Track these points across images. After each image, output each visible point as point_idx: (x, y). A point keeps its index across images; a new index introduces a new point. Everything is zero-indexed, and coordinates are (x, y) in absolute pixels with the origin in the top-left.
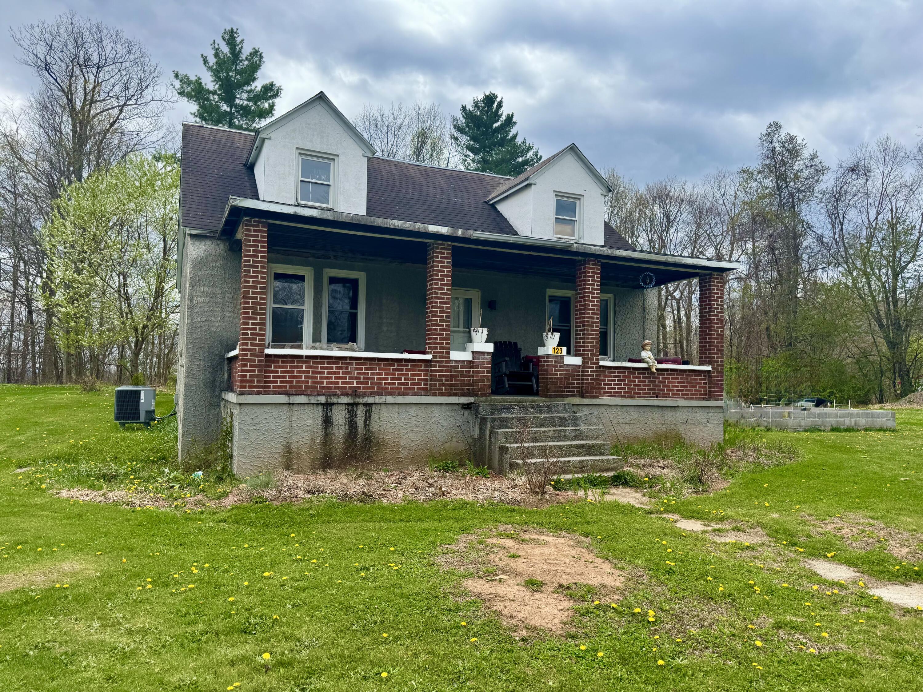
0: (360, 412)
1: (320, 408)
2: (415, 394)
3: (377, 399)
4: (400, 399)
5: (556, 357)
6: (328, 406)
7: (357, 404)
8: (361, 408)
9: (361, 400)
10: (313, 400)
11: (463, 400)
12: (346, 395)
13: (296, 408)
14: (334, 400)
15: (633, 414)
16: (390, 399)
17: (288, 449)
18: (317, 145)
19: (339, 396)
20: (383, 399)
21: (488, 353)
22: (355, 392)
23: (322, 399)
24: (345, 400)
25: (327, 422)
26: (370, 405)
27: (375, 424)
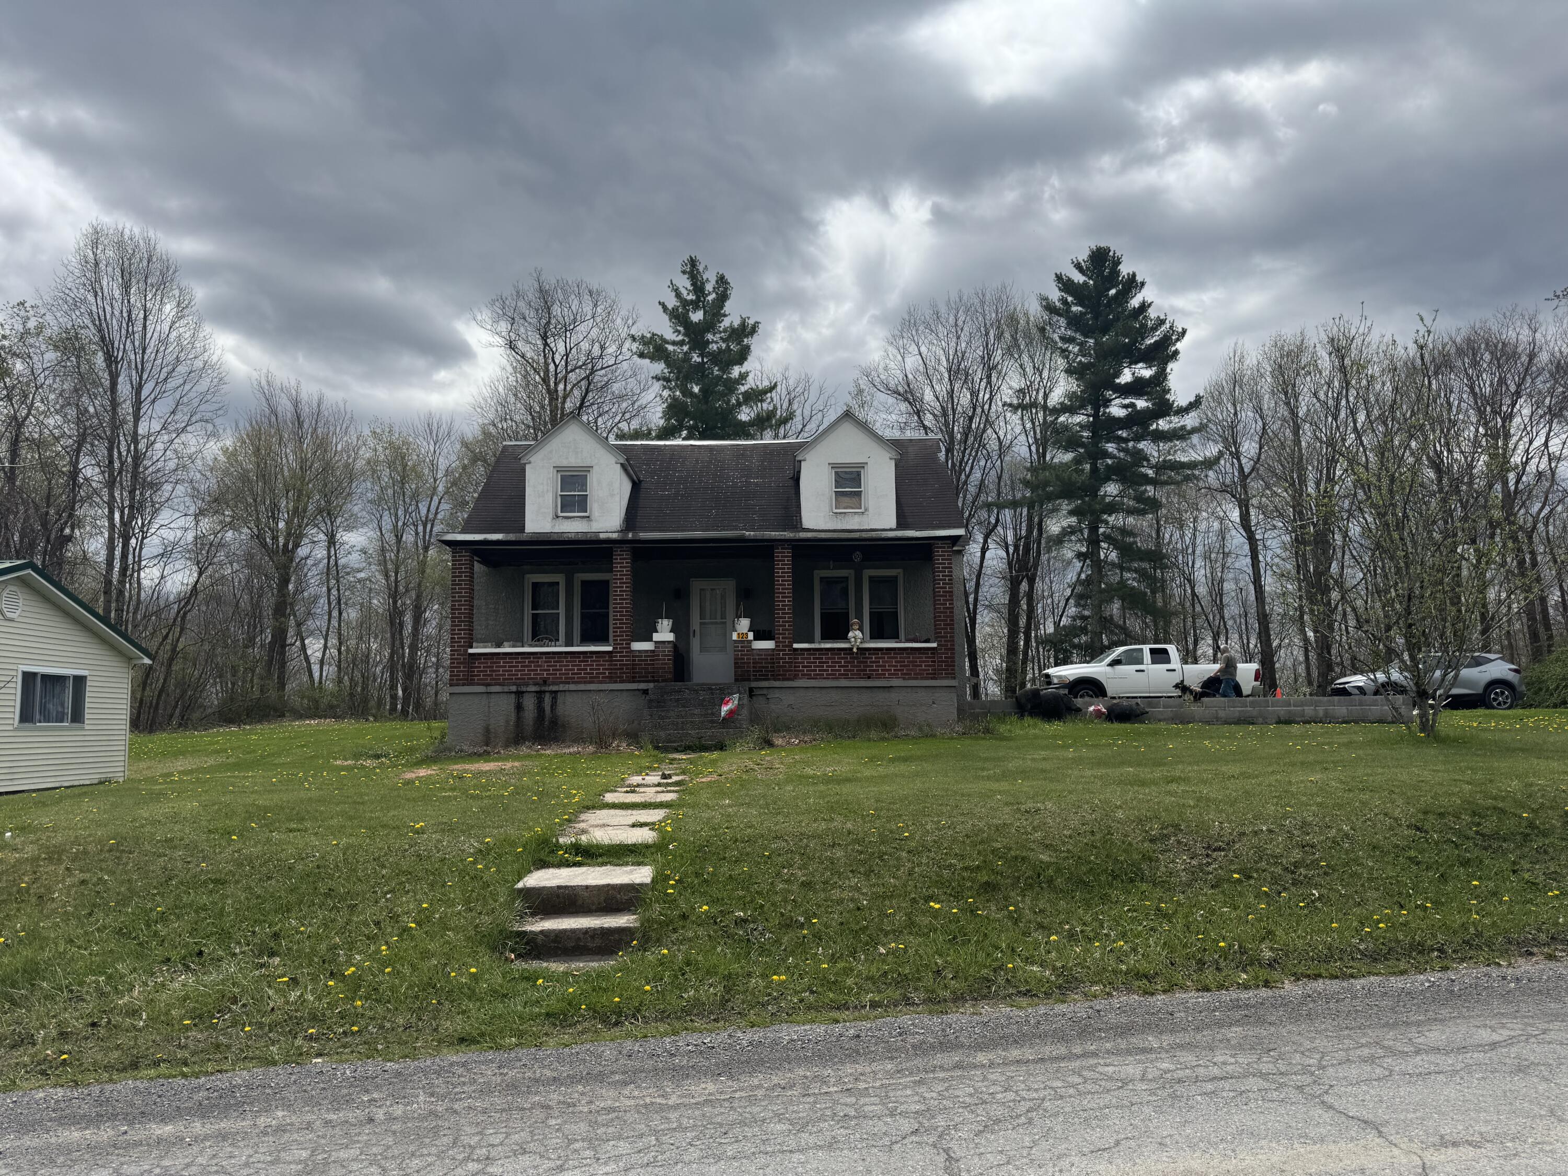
0: (547, 699)
1: (513, 696)
2: (601, 682)
3: (561, 687)
4: (582, 687)
5: (742, 642)
6: (519, 694)
7: (545, 692)
8: (547, 695)
9: (546, 689)
10: (506, 689)
11: (643, 686)
12: (535, 684)
13: (493, 696)
14: (524, 689)
15: (835, 695)
16: (572, 687)
17: (487, 730)
18: (572, 460)
19: (527, 685)
20: (566, 687)
21: (669, 642)
22: (545, 682)
23: (514, 688)
24: (533, 688)
25: (519, 707)
26: (556, 692)
27: (560, 709)
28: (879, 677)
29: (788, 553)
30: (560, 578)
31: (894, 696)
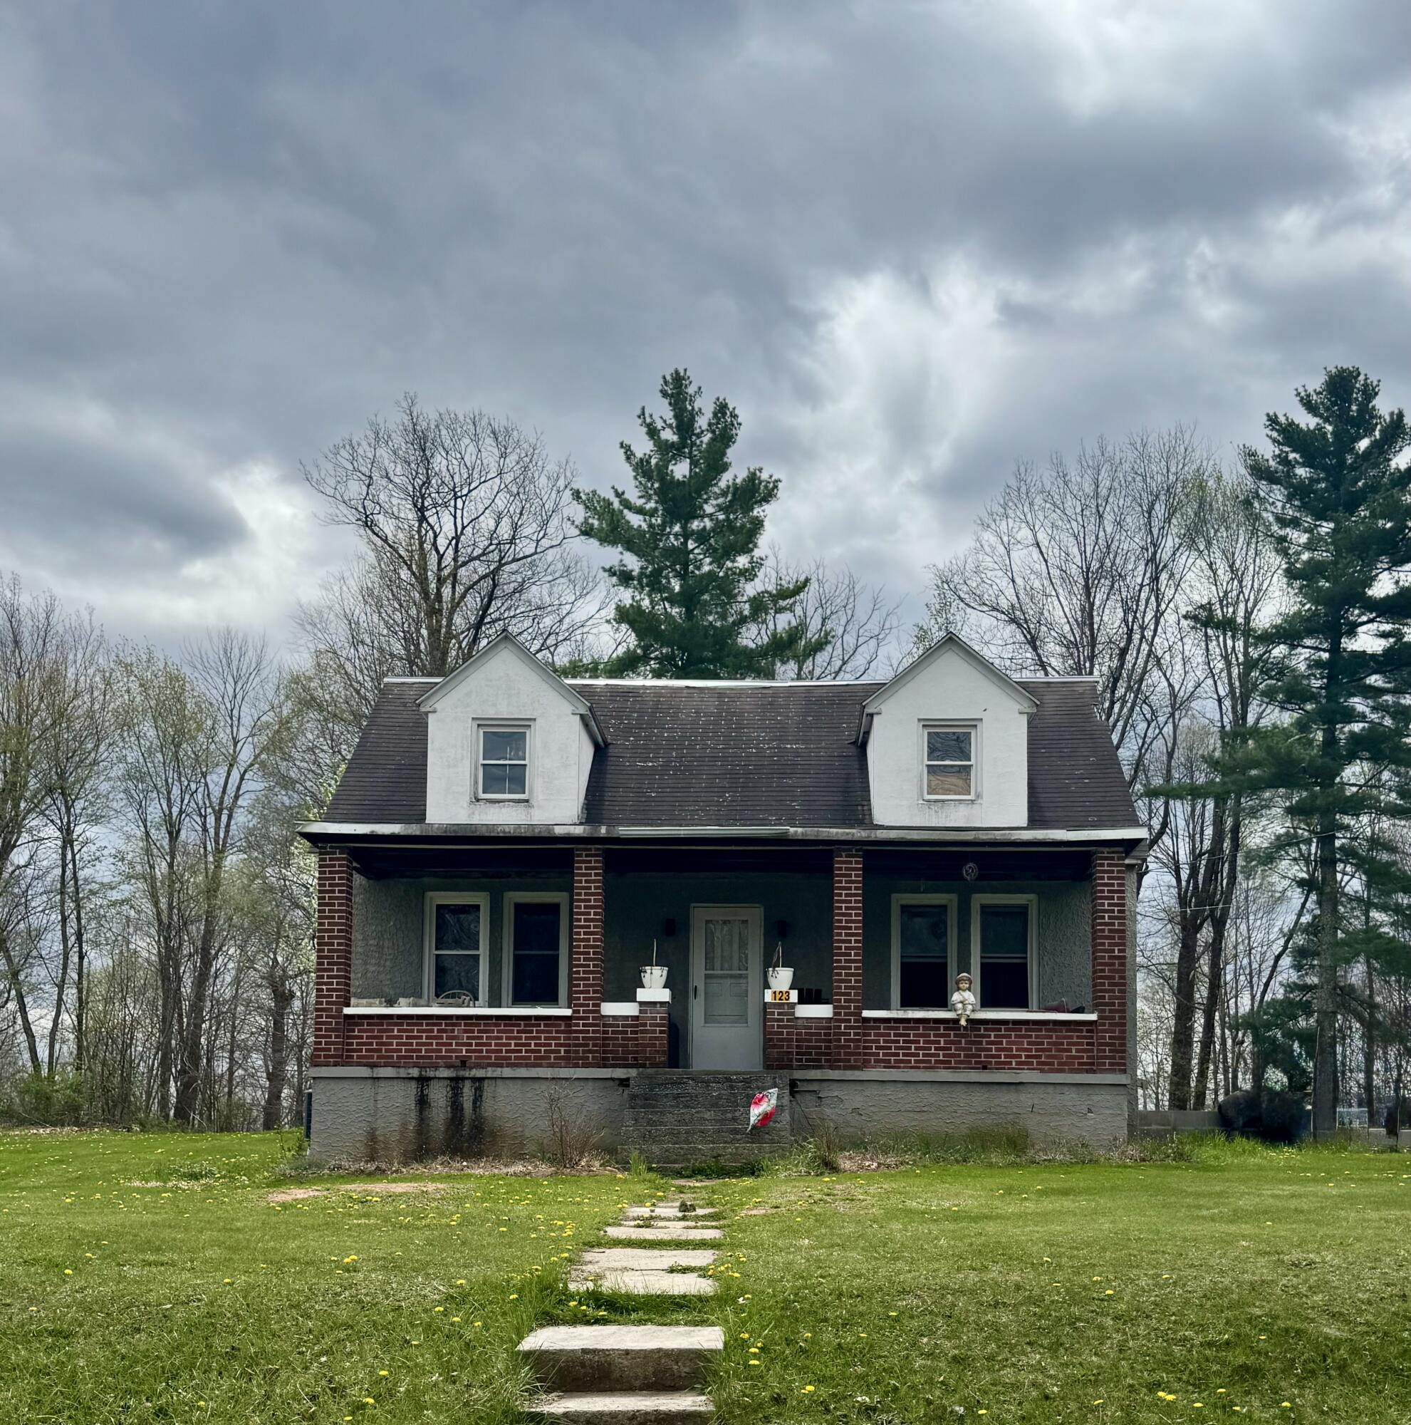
0: (468, 1091)
1: (413, 1084)
2: (552, 1066)
3: (490, 1072)
4: (523, 1072)
5: (780, 1005)
6: (423, 1081)
7: (463, 1079)
8: (468, 1084)
9: (467, 1074)
10: (403, 1073)
11: (619, 1073)
12: (448, 1066)
13: (382, 1084)
14: (431, 1074)
15: (928, 1095)
16: (507, 1072)
17: (372, 1137)
18: (503, 709)
19: (436, 1067)
20: (498, 1072)
21: (662, 1004)
22: (464, 1063)
23: (415, 1072)
24: (444, 1073)
25: (423, 1102)
26: (481, 1080)
27: (488, 1108)
28: (1001, 1066)
29: (856, 863)
30: (481, 899)
31: (1026, 1098)
